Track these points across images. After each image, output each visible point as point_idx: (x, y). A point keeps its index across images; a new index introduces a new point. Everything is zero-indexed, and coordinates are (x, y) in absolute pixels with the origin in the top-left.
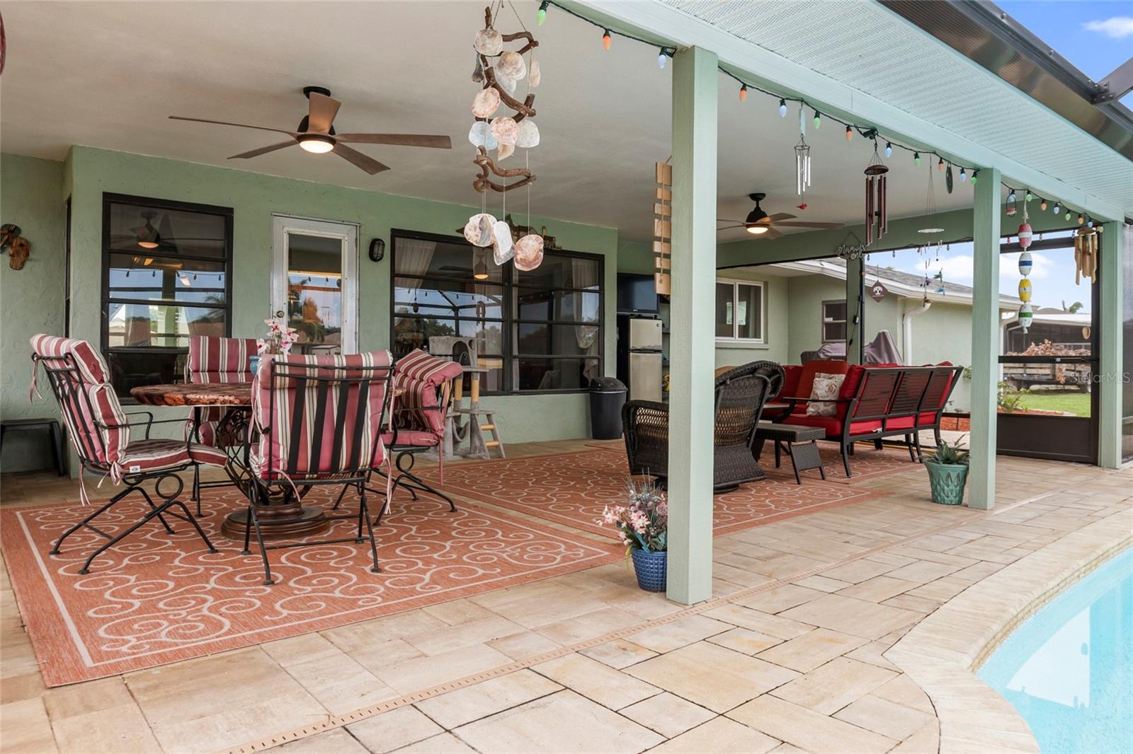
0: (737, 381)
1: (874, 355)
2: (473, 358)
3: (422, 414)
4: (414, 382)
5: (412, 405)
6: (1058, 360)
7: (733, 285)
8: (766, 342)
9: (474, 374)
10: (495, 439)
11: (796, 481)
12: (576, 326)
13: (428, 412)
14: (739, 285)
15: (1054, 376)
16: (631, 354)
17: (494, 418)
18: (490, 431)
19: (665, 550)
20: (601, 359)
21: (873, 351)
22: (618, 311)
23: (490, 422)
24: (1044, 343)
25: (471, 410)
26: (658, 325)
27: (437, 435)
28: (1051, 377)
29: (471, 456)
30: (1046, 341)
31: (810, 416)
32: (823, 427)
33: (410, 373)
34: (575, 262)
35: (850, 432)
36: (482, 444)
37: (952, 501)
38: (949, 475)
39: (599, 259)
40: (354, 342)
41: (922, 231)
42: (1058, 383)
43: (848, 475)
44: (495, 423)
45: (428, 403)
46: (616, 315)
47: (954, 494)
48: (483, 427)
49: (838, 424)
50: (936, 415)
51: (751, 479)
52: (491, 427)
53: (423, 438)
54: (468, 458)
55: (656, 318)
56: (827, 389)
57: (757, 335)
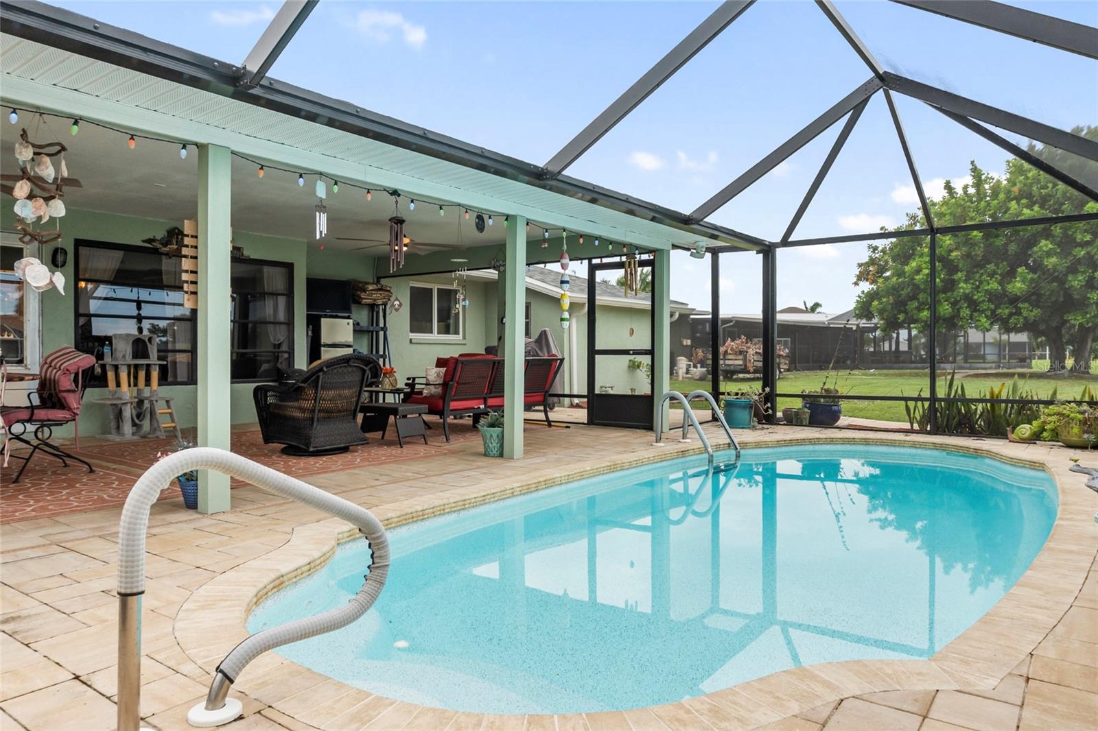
0: (335, 368)
1: (537, 349)
2: (152, 352)
3: (60, 396)
4: (55, 371)
5: (53, 389)
6: (631, 352)
7: (432, 289)
8: (464, 338)
9: (153, 366)
10: (173, 421)
11: (399, 446)
12: (263, 325)
13: (65, 394)
14: (438, 289)
15: (746, 366)
16: (322, 348)
17: (172, 403)
18: (168, 415)
19: (197, 480)
20: (291, 353)
21: (536, 346)
22: (307, 311)
23: (169, 407)
24: (740, 338)
25: (150, 397)
26: (348, 324)
27: (73, 412)
28: (743, 367)
29: (150, 436)
30: (743, 337)
31: (425, 396)
32: (426, 404)
33: (53, 365)
34: (266, 269)
35: (451, 408)
36: (159, 426)
37: (494, 454)
38: (491, 436)
39: (289, 267)
40: (38, 339)
41: (455, 260)
42: (749, 372)
43: (447, 440)
44: (172, 407)
45: (64, 387)
46: (305, 315)
47: (496, 449)
48: (160, 411)
49: (441, 402)
50: (545, 395)
51: (354, 444)
52: (169, 411)
53: (60, 414)
54: (148, 438)
55: (348, 318)
56: (436, 375)
57: (457, 333)
